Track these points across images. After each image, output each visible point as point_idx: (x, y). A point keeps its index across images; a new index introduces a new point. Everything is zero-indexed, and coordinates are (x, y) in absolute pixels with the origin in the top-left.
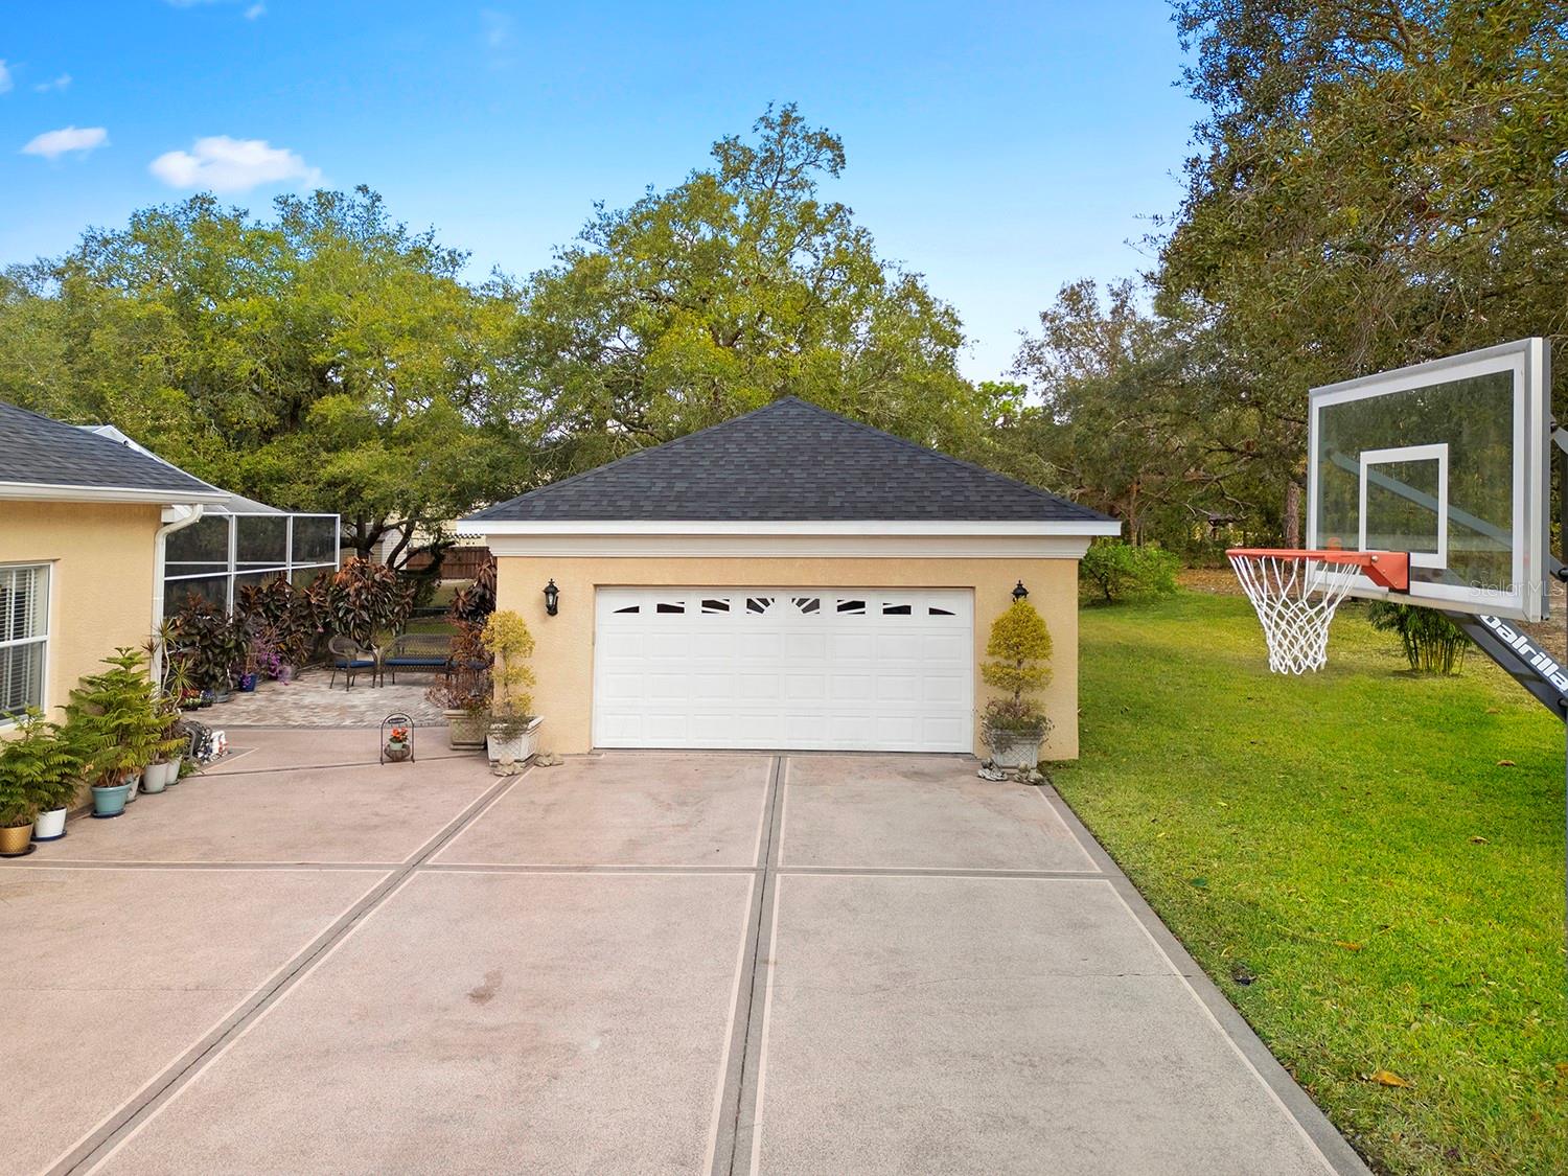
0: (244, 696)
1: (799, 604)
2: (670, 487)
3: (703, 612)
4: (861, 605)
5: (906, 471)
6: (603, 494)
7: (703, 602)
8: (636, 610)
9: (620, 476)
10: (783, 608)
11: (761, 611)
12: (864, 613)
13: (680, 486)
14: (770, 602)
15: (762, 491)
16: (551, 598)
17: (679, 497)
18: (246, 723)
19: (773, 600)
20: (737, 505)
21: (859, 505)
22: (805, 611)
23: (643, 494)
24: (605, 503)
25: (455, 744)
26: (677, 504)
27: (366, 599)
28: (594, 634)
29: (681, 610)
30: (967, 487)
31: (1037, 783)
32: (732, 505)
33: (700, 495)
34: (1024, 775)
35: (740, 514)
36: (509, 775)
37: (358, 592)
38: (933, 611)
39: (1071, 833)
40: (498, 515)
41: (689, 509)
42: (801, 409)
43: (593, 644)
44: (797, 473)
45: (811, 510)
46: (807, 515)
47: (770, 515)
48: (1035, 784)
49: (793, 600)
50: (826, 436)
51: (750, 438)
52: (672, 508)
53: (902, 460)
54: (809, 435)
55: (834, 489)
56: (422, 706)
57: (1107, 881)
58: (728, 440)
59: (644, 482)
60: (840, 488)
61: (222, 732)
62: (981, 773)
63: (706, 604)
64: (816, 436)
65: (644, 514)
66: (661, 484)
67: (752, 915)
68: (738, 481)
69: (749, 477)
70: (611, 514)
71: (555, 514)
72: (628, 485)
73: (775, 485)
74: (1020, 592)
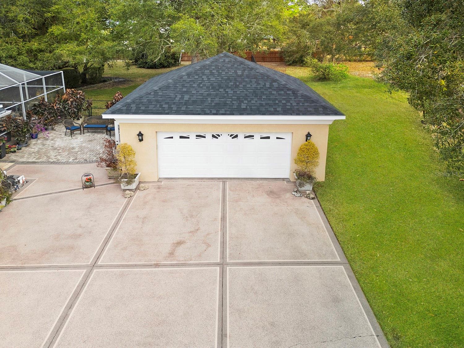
0: (33, 141)
1: (231, 136)
2: (182, 98)
3: (196, 138)
4: (253, 136)
5: (269, 90)
6: (157, 101)
7: (196, 135)
8: (172, 138)
9: (164, 92)
10: (225, 138)
11: (217, 138)
12: (253, 139)
13: (186, 97)
14: (220, 135)
15: (217, 100)
16: (140, 137)
17: (187, 103)
18: (34, 160)
19: (221, 135)
20: (208, 107)
21: (253, 107)
22: (232, 138)
23: (172, 101)
24: (158, 106)
25: (109, 177)
26: (185, 106)
27: (75, 104)
28: (157, 145)
29: (189, 138)
30: (291, 99)
31: (313, 199)
32: (206, 107)
33: (194, 102)
34: (308, 196)
35: (209, 112)
36: (129, 197)
37: (72, 102)
38: (277, 138)
39: (327, 233)
40: (118, 112)
41: (190, 109)
42: (229, 59)
43: (157, 149)
44: (230, 92)
45: (235, 110)
46: (234, 112)
47: (221, 112)
48: (312, 199)
49: (229, 135)
50: (239, 72)
51: (212, 74)
52: (183, 108)
53: (268, 85)
54: (233, 72)
55: (243, 100)
56: (98, 147)
57: (342, 266)
58: (203, 74)
59: (172, 95)
60: (246, 99)
61: (23, 176)
62: (293, 193)
63: (197, 136)
64: (236, 72)
65: (173, 112)
66: (179, 96)
67: (219, 295)
68: (208, 95)
69: (212, 93)
70: (160, 111)
71: (140, 111)
72: (167, 97)
73: (222, 97)
74: (309, 135)
